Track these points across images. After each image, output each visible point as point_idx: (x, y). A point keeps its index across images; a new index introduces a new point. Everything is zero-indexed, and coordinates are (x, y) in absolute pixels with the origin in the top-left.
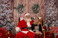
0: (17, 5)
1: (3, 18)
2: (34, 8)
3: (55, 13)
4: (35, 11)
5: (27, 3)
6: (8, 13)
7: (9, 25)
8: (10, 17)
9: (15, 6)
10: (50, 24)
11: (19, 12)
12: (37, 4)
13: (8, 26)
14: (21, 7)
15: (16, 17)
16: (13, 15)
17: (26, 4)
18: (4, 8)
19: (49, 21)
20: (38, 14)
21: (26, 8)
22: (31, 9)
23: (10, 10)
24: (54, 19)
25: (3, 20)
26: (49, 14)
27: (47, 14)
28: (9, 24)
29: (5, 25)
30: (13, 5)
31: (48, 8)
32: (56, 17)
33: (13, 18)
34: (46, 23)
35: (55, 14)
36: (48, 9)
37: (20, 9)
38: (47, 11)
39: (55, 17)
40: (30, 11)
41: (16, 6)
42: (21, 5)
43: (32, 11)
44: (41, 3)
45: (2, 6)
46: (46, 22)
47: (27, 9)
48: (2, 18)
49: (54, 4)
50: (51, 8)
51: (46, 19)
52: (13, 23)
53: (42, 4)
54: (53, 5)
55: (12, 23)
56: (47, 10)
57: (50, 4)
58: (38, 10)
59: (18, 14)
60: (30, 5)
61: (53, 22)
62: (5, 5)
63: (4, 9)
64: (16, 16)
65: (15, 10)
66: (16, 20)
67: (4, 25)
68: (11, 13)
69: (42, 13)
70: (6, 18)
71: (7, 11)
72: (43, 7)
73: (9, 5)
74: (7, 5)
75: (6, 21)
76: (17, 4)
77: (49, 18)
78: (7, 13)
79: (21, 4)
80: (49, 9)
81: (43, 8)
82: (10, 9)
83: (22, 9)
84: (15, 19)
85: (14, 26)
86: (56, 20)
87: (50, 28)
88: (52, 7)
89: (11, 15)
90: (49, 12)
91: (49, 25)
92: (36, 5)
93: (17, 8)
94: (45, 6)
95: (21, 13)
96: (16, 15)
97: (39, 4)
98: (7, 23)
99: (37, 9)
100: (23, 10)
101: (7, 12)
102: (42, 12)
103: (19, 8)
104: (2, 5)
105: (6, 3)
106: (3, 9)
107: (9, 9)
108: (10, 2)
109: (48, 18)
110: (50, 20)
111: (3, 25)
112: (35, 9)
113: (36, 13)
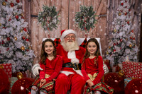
0: (39, 9)
1: (5, 40)
2: (82, 17)
3: (133, 28)
4: (84, 24)
5: (64, 4)
6: (18, 29)
7: (20, 59)
8: (23, 39)
9: (35, 12)
10: (119, 55)
11: (45, 27)
12: (88, 7)
13: (19, 61)
14: (51, 13)
15: (38, 39)
16: (30, 33)
17: (61, 7)
18: (9, 16)
19: (118, 49)
20: (91, 31)
21: (62, 17)
22: (74, 20)
23: (23, 20)
24: (129, 43)
25: (7, 45)
26: (119, 32)
27: (113, 32)
28: (19, 54)
29: (12, 58)
30: (31, 10)
31: (115, 16)
32: (134, 39)
33: (29, 40)
34: (110, 54)
35: (132, 31)
36: (115, 19)
37: (48, 19)
38: (114, 25)
39: (131, 38)
40: (72, 23)
41: (37, 10)
42: (49, 9)
43: (76, 25)
44: (98, 4)
45: (3, 11)
46: (110, 51)
47: (63, 19)
48: (3, 41)
49: (129, 6)
50: (123, 17)
51: (111, 44)
52: (31, 53)
53: (101, 7)
54: (127, 10)
55: (27, 53)
56: (113, 23)
57: (120, 8)
58: (92, 21)
59: (42, 30)
60: (72, 10)
61: (128, 51)
62: (12, 9)
63: (7, 19)
64: (37, 37)
65: (35, 22)
66: (37, 45)
67: (10, 59)
68: (24, 29)
69: (101, 30)
70: (14, 40)
71: (15, 23)
72: (103, 15)
73: (21, 8)
74: (15, 7)
75: (13, 47)
76: (41, 6)
77: (119, 42)
78: (14, 29)
79: (51, 8)
80: (119, 20)
81: (103, 17)
82: (22, 18)
83: (52, 19)
84: (35, 43)
85: (32, 60)
86: (134, 47)
87: (120, 65)
88: (126, 14)
89: (26, 33)
90: (117, 27)
91: (116, 59)
92: (87, 9)
93: (41, 17)
94: (108, 12)
95: (50, 29)
96: (37, 33)
97: (94, 8)
98: (14, 53)
99: (89, 19)
100: (55, 21)
101: (15, 27)
102: (100, 26)
103: (45, 17)
104: (3, 7)
105: (12, 5)
106: (5, 18)
107: (20, 17)
108: (24, 2)
109: (116, 41)
110: (119, 45)
111: (6, 58)
112: (85, 19)
113: (87, 29)
